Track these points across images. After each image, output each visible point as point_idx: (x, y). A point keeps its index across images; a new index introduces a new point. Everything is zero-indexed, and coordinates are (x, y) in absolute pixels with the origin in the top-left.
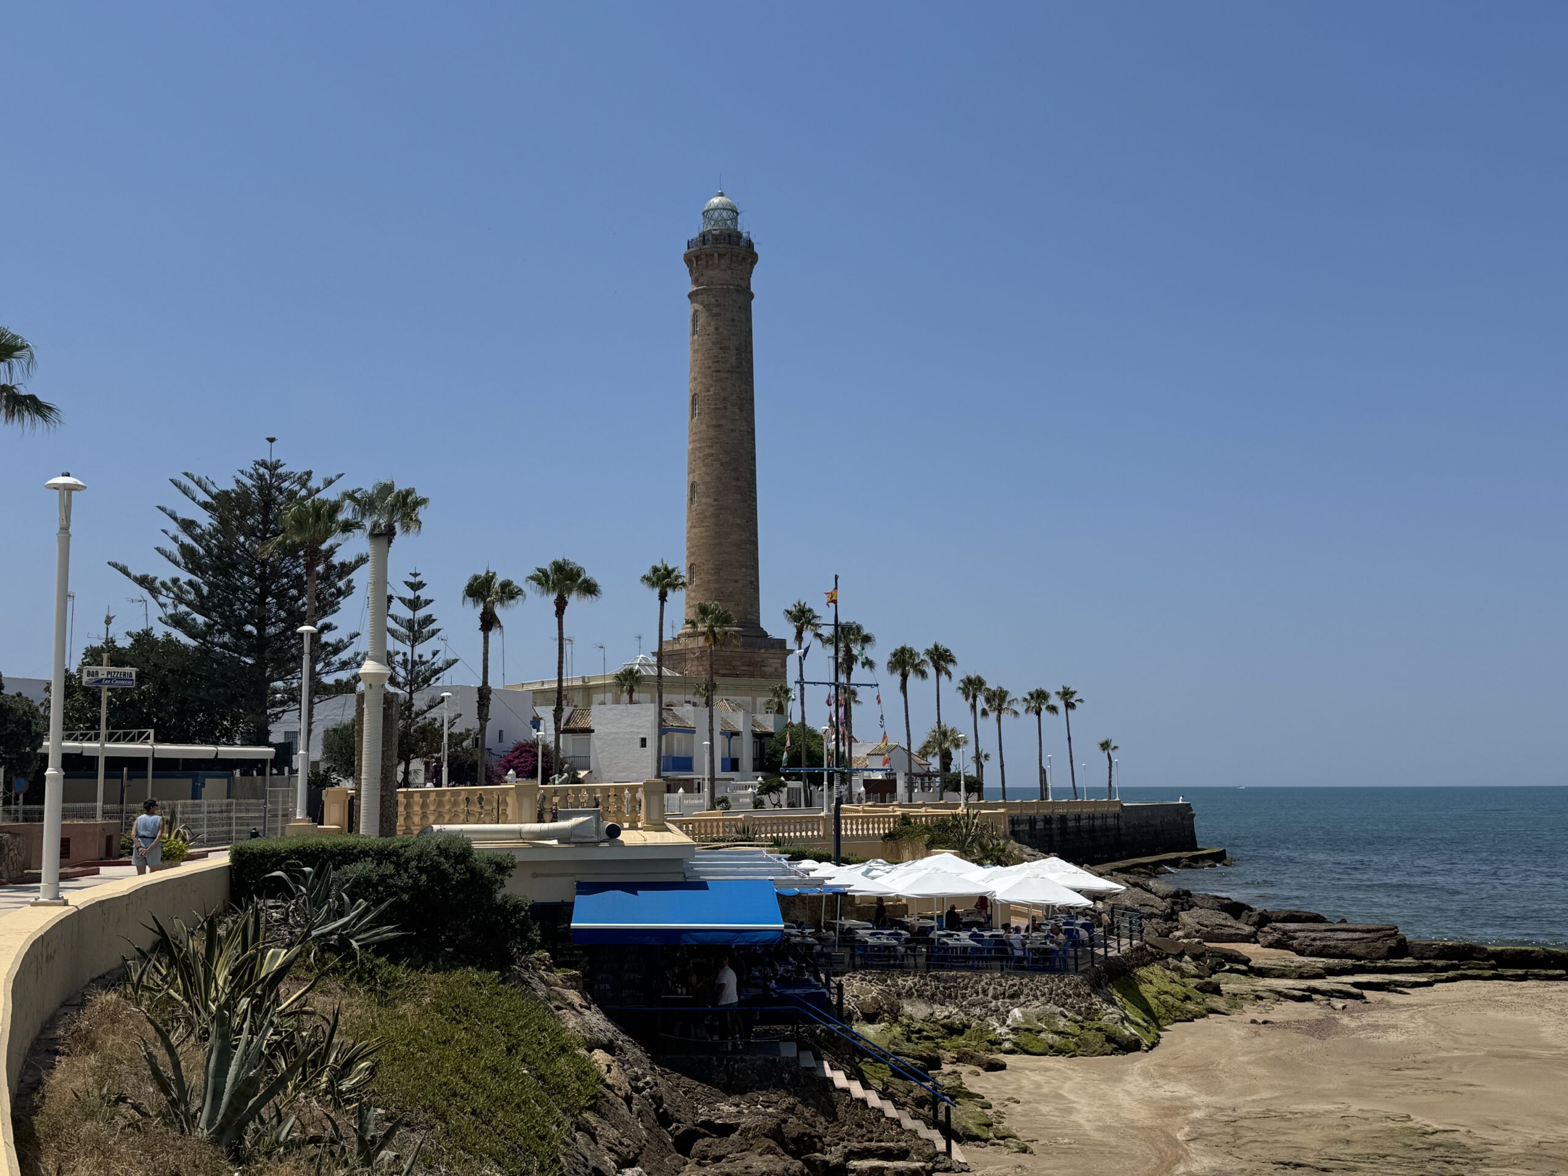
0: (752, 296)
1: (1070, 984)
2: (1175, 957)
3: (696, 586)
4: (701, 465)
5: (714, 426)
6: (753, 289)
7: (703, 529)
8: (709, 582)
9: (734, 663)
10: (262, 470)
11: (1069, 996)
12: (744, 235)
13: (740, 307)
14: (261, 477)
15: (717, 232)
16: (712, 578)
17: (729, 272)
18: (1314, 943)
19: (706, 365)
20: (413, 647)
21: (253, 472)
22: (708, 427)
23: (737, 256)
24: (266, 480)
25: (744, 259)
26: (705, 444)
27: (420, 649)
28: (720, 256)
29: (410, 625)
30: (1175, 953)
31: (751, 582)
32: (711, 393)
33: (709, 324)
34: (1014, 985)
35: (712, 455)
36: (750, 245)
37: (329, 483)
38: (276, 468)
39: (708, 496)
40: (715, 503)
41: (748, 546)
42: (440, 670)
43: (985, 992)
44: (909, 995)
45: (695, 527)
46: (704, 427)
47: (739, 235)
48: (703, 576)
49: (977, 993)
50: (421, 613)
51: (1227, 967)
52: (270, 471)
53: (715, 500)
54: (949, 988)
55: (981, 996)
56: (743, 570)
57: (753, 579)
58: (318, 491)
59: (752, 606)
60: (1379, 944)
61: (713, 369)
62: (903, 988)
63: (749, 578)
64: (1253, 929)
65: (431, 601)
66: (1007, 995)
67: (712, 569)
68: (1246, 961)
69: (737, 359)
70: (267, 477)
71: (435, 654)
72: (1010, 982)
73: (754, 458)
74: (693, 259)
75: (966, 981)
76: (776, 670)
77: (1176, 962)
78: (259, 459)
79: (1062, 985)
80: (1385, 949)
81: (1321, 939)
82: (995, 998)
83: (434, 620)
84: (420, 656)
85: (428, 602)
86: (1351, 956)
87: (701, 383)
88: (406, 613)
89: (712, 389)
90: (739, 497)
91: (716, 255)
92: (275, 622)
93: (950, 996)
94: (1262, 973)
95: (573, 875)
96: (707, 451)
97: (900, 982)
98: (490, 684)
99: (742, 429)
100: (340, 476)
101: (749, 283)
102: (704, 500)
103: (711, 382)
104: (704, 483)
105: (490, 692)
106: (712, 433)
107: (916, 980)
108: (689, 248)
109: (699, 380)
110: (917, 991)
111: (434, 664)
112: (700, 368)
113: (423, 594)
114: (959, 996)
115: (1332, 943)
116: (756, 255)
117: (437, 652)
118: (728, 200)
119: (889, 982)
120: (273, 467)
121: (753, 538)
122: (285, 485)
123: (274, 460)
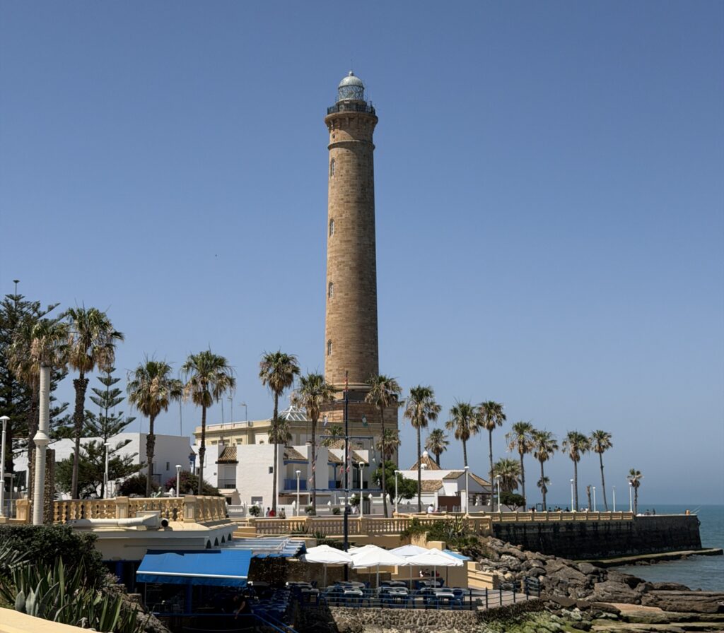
0: (374, 147)
1: (466, 617)
2: (568, 608)
3: (333, 356)
4: (336, 269)
5: (345, 241)
6: (374, 142)
7: (337, 315)
8: (341, 353)
9: (359, 412)
10: (10, 301)
11: (465, 624)
12: (369, 104)
13: (364, 156)
14: (9, 305)
15: (348, 102)
16: (343, 351)
17: (357, 130)
18: (672, 603)
19: (340, 198)
20: (107, 409)
21: (5, 302)
22: (341, 242)
23: (363, 119)
24: (12, 308)
25: (368, 121)
26: (339, 254)
27: (111, 410)
28: (350, 119)
29: (106, 395)
30: (568, 606)
31: (372, 354)
32: (343, 218)
33: (342, 168)
34: (433, 618)
35: (344, 262)
36: (373, 111)
37: (51, 308)
38: (19, 299)
39: (341, 292)
40: (346, 297)
41: (370, 328)
42: (124, 424)
43: (415, 621)
44: (370, 622)
45: (332, 314)
46: (338, 242)
47: (364, 104)
48: (337, 349)
49: (410, 622)
50: (112, 388)
51: (604, 615)
52: (15, 300)
53: (346, 294)
54: (394, 619)
55: (412, 623)
56: (366, 345)
57: (373, 351)
58: (44, 313)
59: (372, 370)
60: (712, 604)
61: (345, 200)
62: (366, 619)
63: (370, 350)
64: (640, 594)
65: (119, 379)
66: (428, 623)
67: (344, 344)
68: (618, 612)
69: (362, 193)
70: (14, 305)
71: (120, 413)
72: (430, 616)
73: (374, 264)
74: (331, 122)
75: (404, 615)
76: (390, 416)
77: (567, 612)
78: (9, 294)
79: (461, 618)
80: (717, 607)
81: (677, 600)
82: (421, 625)
83: (121, 392)
84: (112, 415)
85: (116, 380)
86: (693, 611)
87: (336, 210)
88: (103, 388)
89: (344, 215)
90: (363, 292)
91: (347, 119)
92: (18, 395)
93: (394, 624)
94: (627, 620)
95: (146, 546)
96: (340, 259)
97: (365, 615)
98: (154, 433)
99: (365, 243)
100: (58, 304)
101: (372, 139)
102: (338, 294)
103: (343, 210)
104: (338, 282)
105: (154, 438)
106: (344, 246)
107: (374, 614)
108: (328, 113)
109: (335, 208)
110: (375, 620)
111: (120, 420)
112: (335, 200)
113: (114, 375)
114: (400, 624)
115: (683, 603)
116: (377, 118)
117: (122, 413)
118: (356, 79)
119: (358, 615)
120: (17, 299)
121: (373, 322)
122: (25, 309)
123: (18, 294)
